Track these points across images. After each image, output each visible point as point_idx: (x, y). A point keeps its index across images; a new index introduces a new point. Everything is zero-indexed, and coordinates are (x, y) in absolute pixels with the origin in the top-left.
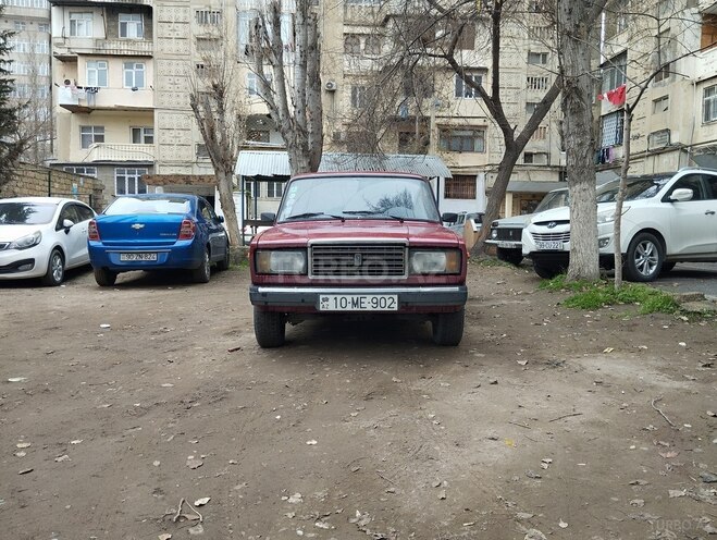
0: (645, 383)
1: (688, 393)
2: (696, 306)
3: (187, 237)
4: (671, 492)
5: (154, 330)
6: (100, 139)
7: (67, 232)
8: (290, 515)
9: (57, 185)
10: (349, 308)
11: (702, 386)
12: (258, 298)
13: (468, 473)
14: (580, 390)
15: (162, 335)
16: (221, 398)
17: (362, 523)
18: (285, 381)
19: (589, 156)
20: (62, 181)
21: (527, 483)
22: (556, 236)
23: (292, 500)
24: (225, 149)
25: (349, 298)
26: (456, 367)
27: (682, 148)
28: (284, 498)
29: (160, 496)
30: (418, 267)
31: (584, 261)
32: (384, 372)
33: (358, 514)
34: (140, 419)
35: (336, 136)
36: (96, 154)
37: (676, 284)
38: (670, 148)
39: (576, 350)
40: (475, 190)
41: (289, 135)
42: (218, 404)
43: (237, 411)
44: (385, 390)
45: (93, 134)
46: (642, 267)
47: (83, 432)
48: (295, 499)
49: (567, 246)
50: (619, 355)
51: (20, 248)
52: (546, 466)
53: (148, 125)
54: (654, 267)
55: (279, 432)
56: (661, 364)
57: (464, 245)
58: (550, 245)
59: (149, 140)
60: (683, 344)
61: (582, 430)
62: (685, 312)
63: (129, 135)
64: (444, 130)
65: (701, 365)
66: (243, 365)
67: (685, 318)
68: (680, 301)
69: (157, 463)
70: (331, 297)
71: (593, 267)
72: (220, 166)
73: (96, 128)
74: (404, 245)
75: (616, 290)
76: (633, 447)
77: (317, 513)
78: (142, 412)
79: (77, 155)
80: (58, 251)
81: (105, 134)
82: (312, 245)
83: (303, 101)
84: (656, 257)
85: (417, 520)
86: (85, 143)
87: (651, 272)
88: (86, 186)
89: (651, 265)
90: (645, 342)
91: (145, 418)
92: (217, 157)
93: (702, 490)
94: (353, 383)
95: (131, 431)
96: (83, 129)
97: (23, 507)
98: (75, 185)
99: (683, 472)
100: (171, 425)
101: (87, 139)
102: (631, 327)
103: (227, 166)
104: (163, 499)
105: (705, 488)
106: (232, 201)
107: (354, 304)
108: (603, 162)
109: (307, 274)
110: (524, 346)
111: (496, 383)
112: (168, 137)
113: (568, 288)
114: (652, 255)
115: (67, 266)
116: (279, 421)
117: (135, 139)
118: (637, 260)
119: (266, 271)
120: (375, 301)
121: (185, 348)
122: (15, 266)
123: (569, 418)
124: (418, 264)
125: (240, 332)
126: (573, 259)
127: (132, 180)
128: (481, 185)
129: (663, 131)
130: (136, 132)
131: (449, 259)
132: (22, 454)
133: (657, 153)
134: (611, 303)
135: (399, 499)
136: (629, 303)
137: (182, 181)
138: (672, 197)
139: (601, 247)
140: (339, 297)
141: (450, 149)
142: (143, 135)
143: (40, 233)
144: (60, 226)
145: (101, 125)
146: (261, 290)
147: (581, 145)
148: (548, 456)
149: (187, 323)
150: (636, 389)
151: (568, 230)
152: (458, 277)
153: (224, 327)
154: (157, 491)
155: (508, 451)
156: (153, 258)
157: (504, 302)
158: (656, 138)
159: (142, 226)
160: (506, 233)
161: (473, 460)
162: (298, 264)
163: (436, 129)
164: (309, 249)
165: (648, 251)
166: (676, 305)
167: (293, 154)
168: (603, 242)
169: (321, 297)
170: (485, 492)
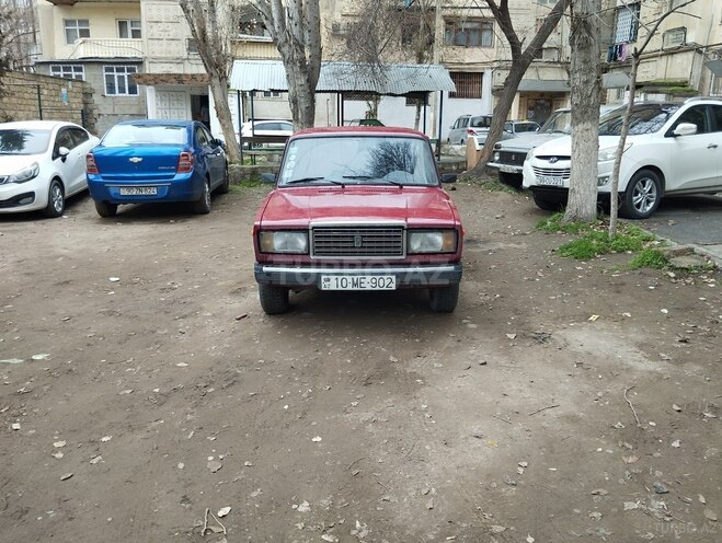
0: (622, 364)
1: (660, 377)
2: (685, 262)
3: (186, 169)
4: (626, 504)
5: (161, 285)
6: (85, 33)
7: (64, 160)
8: (300, 526)
9: (45, 92)
10: (350, 288)
11: (673, 368)
12: (262, 277)
13: (454, 478)
14: (562, 373)
15: (172, 293)
16: (233, 381)
17: (362, 535)
18: (290, 360)
19: (594, 94)
20: (51, 87)
21: (503, 490)
22: (557, 172)
23: (301, 509)
24: (218, 53)
25: (349, 278)
26: (449, 342)
27: (697, 49)
28: (295, 506)
29: (188, 506)
30: (416, 246)
31: (582, 201)
32: (383, 348)
33: (358, 525)
34: (161, 409)
35: (336, 28)
36: (82, 50)
37: (671, 222)
38: (685, 48)
39: (562, 318)
40: (480, 88)
41: (285, 49)
42: (231, 389)
43: (248, 400)
44: (383, 373)
45: (78, 28)
46: (638, 206)
47: (111, 425)
48: (304, 507)
49: (567, 183)
50: (603, 325)
51: (19, 181)
52: (521, 470)
53: (136, 18)
54: (652, 204)
55: (287, 426)
56: (641, 338)
57: (460, 227)
58: (550, 181)
59: (137, 34)
60: (665, 311)
61: (558, 426)
62: (672, 268)
63: (117, 30)
64: (450, 22)
65: (678, 339)
66: (251, 339)
67: (672, 275)
68: (669, 256)
69: (181, 466)
70: (333, 278)
71: (590, 207)
72: (213, 72)
73: (82, 22)
74: (402, 227)
75: (610, 239)
76: (600, 449)
77: (323, 524)
78: (163, 399)
79: (63, 51)
80: (57, 181)
81: (91, 28)
82: (314, 228)
83: (300, 12)
84: (654, 194)
85: (408, 532)
86: (70, 38)
87: (648, 208)
88: (75, 90)
89: (648, 202)
90: (630, 307)
91: (166, 408)
92: (210, 62)
93: (653, 502)
94: (354, 363)
95: (154, 424)
96: (67, 23)
97: (71, 519)
98: (64, 90)
99: (640, 480)
100: (189, 417)
101: (72, 34)
102: (618, 287)
103: (221, 70)
104: (191, 509)
105: (656, 499)
106: (228, 109)
107: (354, 285)
108: (615, 59)
109: (308, 254)
110: (516, 311)
111: (485, 363)
112: (156, 31)
113: (565, 229)
114: (650, 192)
115: (67, 195)
116: (287, 412)
117: (122, 34)
118: (634, 198)
119: (270, 251)
120: (374, 281)
121: (193, 314)
122: (16, 200)
123: (548, 411)
124: (417, 244)
125: (245, 289)
126: (571, 200)
127: (121, 79)
128: (487, 83)
129: (679, 29)
130: (122, 25)
131: (445, 239)
132: (60, 455)
133: (671, 53)
134: (603, 252)
135: (393, 508)
136: (622, 251)
137: (173, 80)
138: (675, 132)
139: (599, 184)
140: (340, 278)
141: (456, 43)
142: (130, 29)
143: (36, 163)
144: (56, 155)
145: (85, 18)
146: (265, 269)
147: (586, 82)
148: (524, 459)
149: (193, 276)
150: (613, 371)
151: (569, 166)
152: (454, 256)
153: (230, 282)
154: (185, 499)
155: (489, 451)
156: (153, 192)
157: (501, 245)
158: (671, 36)
159: (140, 159)
160: (507, 157)
161: (458, 463)
162: (301, 242)
163: (443, 21)
164: (311, 232)
165: (647, 189)
166: (666, 261)
167: (290, 70)
168: (602, 181)
169: (323, 277)
170: (467, 501)
